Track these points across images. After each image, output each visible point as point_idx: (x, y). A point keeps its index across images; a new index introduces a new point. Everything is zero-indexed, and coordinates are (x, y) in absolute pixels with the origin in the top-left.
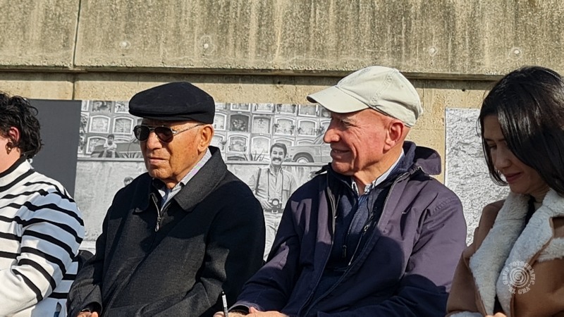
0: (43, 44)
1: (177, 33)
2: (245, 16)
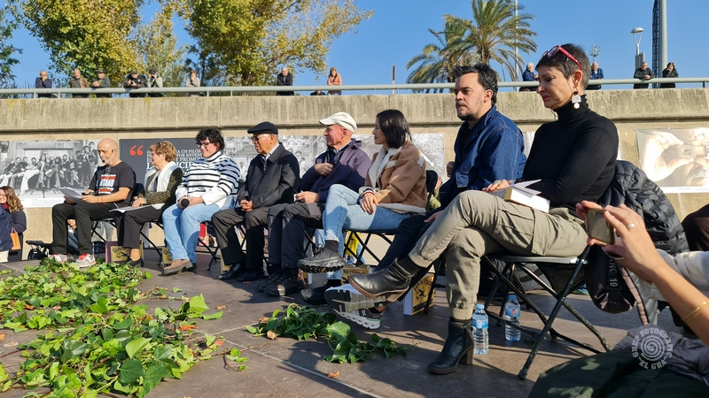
0: (209, 119)
1: (254, 113)
2: (276, 107)
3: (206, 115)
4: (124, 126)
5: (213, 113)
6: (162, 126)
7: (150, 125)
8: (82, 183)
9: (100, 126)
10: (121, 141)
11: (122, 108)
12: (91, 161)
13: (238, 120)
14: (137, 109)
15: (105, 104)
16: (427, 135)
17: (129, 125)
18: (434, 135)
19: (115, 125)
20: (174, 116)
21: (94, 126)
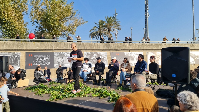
2: (68, 45)
3: (50, 46)
4: (27, 49)
5: (52, 46)
6: (38, 49)
7: (35, 49)
8: (15, 64)
9: (21, 49)
10: (26, 53)
11: (27, 44)
12: (18, 58)
13: (58, 48)
14: (31, 45)
15: (22, 43)
16: (103, 52)
17: (29, 49)
18: (105, 52)
19: (25, 49)
20: (41, 47)
21: (19, 49)
